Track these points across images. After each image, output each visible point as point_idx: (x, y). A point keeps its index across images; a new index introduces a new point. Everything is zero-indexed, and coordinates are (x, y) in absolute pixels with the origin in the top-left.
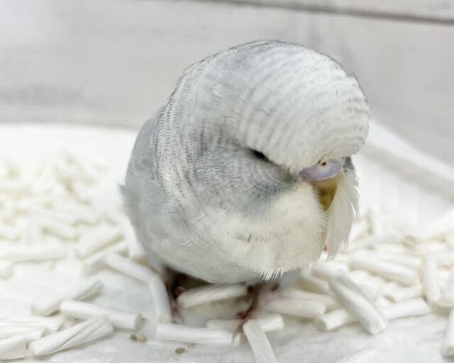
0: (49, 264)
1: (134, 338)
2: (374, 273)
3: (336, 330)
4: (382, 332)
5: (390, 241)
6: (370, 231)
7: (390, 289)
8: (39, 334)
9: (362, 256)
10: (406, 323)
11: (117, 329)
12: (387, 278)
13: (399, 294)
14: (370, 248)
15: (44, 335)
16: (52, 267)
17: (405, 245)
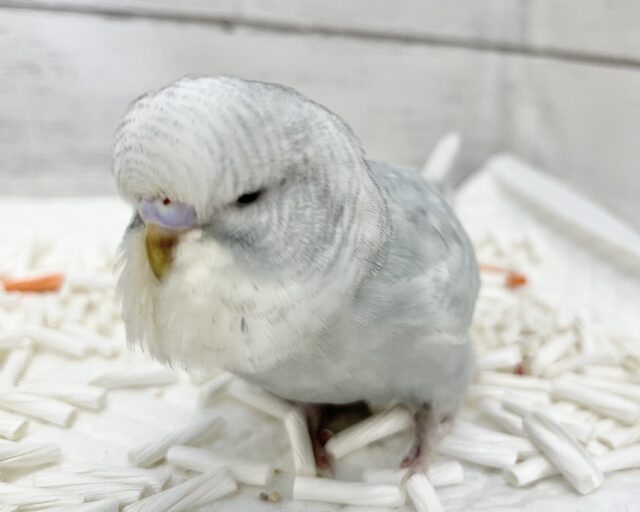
0: (155, 391)
1: (265, 498)
2: (583, 407)
3: (532, 485)
4: (595, 490)
5: (605, 362)
6: (578, 346)
7: (605, 428)
8: (136, 494)
9: (568, 383)
10: (627, 478)
11: (241, 486)
12: (602, 415)
13: (618, 436)
14: (578, 371)
15: (142, 497)
16: (159, 395)
17: (625, 367)
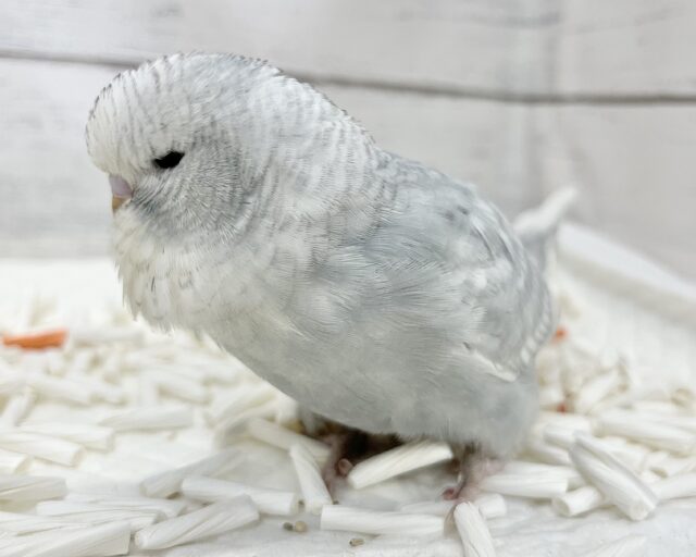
0: (166, 434)
1: (289, 528)
2: (633, 440)
3: (582, 515)
4: (651, 516)
5: (654, 396)
6: (624, 388)
7: (659, 460)
8: (150, 520)
9: (615, 417)
10: (684, 505)
11: (264, 516)
12: (654, 447)
13: (672, 467)
14: (627, 407)
15: (156, 522)
16: (172, 438)
17: (676, 402)
